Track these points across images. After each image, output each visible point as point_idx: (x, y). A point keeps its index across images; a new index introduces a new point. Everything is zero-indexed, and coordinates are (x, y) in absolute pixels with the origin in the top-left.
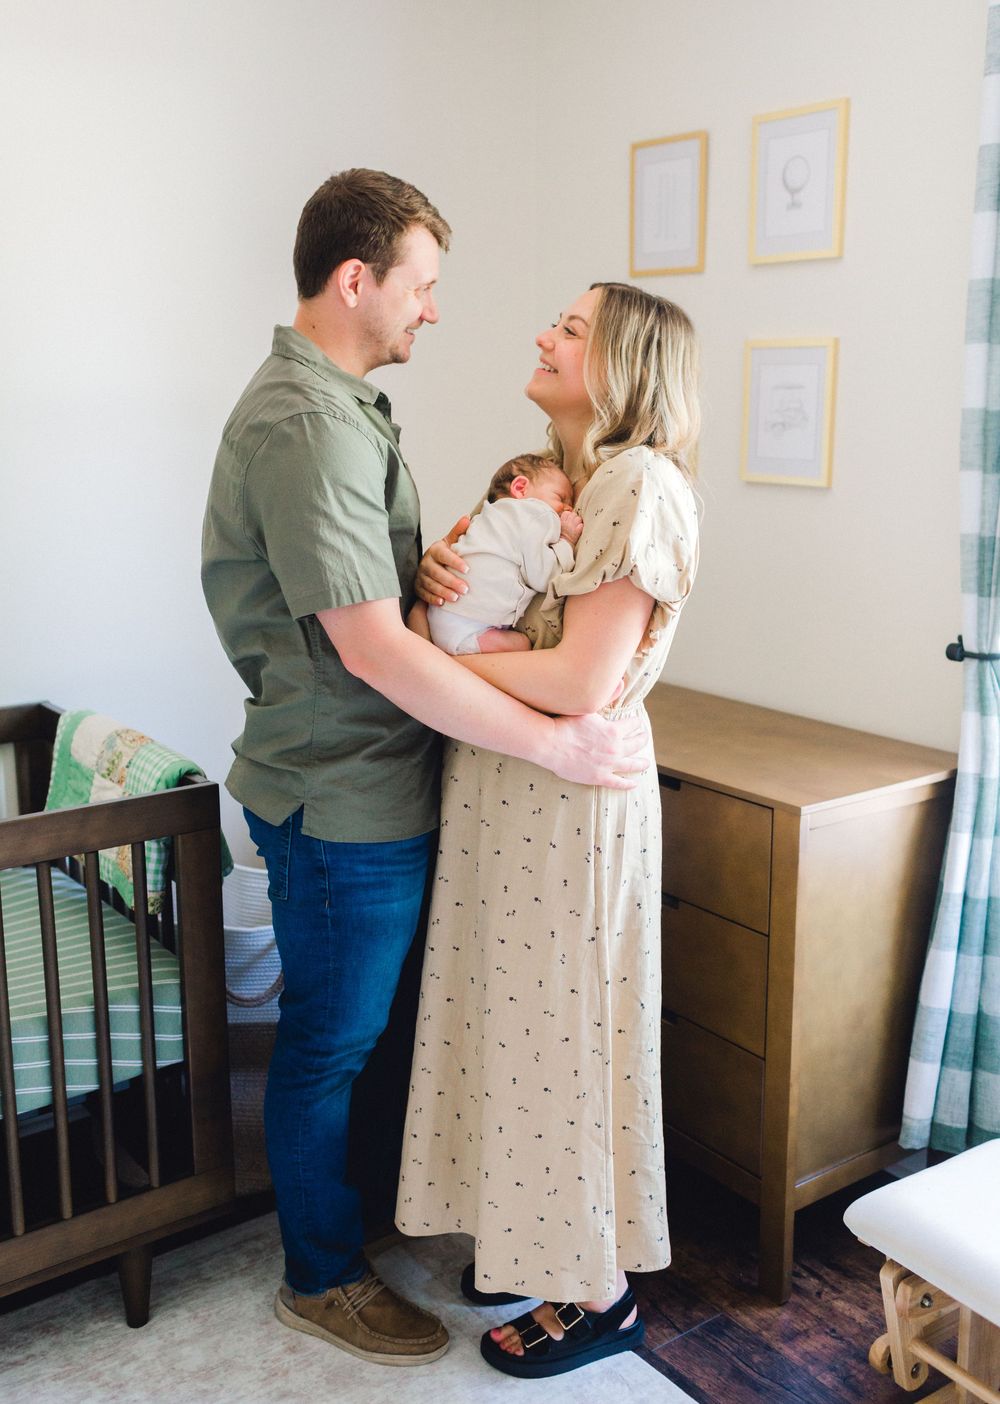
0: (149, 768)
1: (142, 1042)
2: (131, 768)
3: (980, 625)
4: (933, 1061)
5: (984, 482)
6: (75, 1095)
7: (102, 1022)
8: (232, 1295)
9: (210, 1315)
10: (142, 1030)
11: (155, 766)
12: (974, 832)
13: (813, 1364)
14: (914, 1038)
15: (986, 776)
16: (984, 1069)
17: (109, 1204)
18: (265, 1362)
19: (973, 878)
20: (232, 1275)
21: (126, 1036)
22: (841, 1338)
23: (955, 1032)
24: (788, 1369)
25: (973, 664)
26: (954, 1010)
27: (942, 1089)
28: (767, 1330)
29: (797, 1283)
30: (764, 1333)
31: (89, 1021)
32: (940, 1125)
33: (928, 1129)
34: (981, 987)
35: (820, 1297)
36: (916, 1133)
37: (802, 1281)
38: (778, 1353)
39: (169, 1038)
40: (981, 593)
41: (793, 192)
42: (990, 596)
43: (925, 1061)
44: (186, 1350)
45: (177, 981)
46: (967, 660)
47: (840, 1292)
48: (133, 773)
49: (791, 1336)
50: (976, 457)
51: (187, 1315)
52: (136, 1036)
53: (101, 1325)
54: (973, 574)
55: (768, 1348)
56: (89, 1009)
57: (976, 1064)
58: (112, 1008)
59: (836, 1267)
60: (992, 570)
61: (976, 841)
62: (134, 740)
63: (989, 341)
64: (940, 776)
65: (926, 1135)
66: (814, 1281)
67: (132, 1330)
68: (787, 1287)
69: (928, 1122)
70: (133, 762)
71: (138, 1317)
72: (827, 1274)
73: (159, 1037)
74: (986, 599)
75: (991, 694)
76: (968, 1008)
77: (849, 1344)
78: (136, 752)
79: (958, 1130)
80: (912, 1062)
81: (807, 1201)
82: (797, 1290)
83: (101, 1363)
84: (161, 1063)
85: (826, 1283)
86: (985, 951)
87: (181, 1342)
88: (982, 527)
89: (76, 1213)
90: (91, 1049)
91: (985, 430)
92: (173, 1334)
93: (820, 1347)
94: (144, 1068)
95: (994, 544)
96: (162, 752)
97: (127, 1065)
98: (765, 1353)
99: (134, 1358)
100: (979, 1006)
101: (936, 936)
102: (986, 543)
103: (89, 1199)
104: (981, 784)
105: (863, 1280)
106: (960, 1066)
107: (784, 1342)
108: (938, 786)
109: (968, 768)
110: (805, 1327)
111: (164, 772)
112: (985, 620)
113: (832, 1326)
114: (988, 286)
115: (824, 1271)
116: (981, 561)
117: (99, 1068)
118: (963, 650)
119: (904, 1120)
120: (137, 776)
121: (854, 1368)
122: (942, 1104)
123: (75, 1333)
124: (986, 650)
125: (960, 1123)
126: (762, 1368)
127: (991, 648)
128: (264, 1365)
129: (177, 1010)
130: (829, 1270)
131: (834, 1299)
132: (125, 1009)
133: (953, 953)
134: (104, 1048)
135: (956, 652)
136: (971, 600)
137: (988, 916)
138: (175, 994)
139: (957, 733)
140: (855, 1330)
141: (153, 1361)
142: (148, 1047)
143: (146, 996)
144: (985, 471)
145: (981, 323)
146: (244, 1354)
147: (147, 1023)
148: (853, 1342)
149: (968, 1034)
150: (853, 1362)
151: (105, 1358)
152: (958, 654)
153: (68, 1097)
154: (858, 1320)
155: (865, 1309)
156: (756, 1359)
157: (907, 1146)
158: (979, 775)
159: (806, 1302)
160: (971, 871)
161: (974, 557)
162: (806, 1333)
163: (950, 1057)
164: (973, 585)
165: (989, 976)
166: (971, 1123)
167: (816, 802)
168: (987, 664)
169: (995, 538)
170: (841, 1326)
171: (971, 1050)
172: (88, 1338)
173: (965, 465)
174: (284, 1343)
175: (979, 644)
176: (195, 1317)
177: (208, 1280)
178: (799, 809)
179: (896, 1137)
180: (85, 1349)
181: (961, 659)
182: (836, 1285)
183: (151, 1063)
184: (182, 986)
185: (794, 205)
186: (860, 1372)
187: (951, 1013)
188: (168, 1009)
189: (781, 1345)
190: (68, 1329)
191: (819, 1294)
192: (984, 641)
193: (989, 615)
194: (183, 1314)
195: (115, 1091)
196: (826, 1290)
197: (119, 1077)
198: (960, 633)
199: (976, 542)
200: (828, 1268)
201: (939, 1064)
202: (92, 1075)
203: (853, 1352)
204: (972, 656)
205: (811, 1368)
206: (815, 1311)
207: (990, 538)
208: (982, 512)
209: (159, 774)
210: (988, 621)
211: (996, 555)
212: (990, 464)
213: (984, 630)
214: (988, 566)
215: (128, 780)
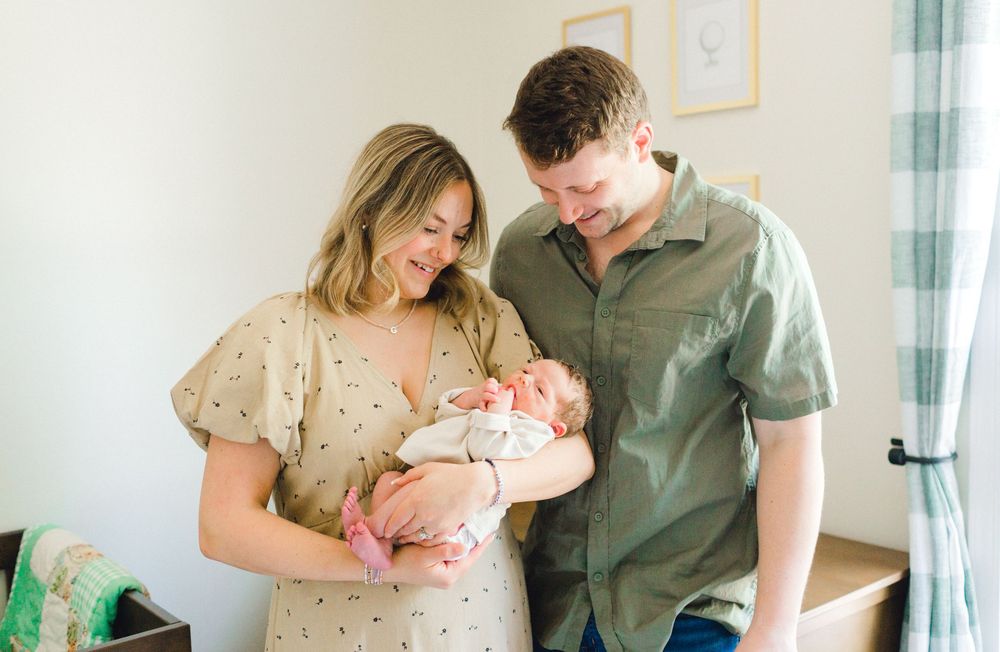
2: (76, 585)
3: (920, 431)
5: (918, 298)
12: (931, 631)
15: (939, 575)
25: (915, 468)
40: (920, 399)
41: (710, 51)
42: (929, 403)
46: (909, 465)
50: (908, 274)
54: (912, 383)
60: (930, 379)
61: (933, 639)
62: (80, 557)
63: (915, 169)
64: (894, 578)
70: (78, 578)
74: (925, 407)
75: (936, 496)
78: (82, 568)
88: (918, 339)
91: (916, 251)
95: (931, 355)
102: (923, 354)
104: (934, 585)
108: (893, 587)
109: (920, 568)
111: (111, 582)
112: (925, 426)
114: (910, 119)
116: (919, 371)
118: (904, 454)
124: (927, 455)
127: (932, 452)
135: (898, 456)
136: (910, 408)
139: (906, 535)
144: (918, 287)
145: (907, 152)
152: (900, 458)
158: (932, 575)
161: (911, 368)
164: (912, 394)
168: (930, 468)
169: (931, 350)
173: (897, 283)
175: (921, 449)
181: (903, 463)
185: (712, 63)
192: (925, 445)
193: (928, 421)
198: (897, 436)
199: (913, 354)
204: (914, 460)
207: (927, 350)
208: (918, 326)
209: (98, 593)
210: (928, 427)
211: (934, 365)
212: (922, 281)
213: (925, 436)
214: (925, 375)
215: (73, 597)
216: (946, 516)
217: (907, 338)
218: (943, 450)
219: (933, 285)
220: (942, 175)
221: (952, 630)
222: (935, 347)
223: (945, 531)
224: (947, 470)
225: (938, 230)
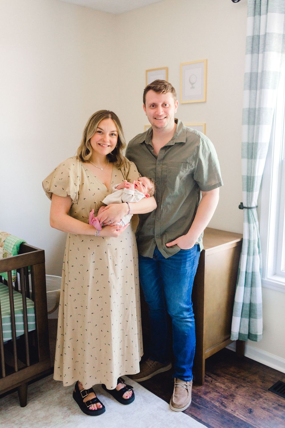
0: (11, 242)
1: (24, 325)
2: (5, 243)
3: (247, 200)
4: (239, 317)
5: (248, 162)
6: (6, 341)
7: (13, 320)
8: (50, 395)
9: (45, 402)
10: (24, 321)
11: (12, 242)
12: (248, 254)
13: (213, 400)
14: (234, 310)
15: (250, 239)
16: (252, 318)
17: (16, 372)
18: (62, 413)
19: (248, 267)
20: (49, 390)
21: (19, 323)
22: (219, 393)
23: (244, 308)
24: (206, 402)
25: (246, 210)
26: (244, 302)
27: (241, 324)
28: (199, 392)
29: (206, 379)
30: (199, 393)
31: (9, 320)
32: (241, 334)
33: (238, 335)
34: (251, 296)
35: (212, 382)
36: (235, 336)
37: (207, 378)
38: (203, 398)
39: (32, 323)
40: (248, 191)
43: (237, 316)
44: (39, 412)
45: (33, 307)
46: (244, 209)
47: (217, 380)
48: (6, 244)
49: (206, 393)
50: (245, 154)
51: (38, 402)
52: (22, 323)
53: (13, 407)
54: (245, 186)
55: (200, 397)
56: (9, 316)
57: (250, 316)
58: (16, 315)
59: (215, 374)
61: (249, 257)
62: (5, 235)
63: (249, 124)
64: (239, 240)
65: (238, 336)
66: (210, 378)
67: (22, 408)
68: (203, 380)
69: (238, 333)
70: (6, 241)
71: (23, 404)
72: (213, 376)
73: (29, 323)
74: (249, 193)
75: (251, 218)
76: (248, 302)
77: (222, 394)
78: (7, 238)
79: (246, 334)
80: (233, 317)
81: (208, 356)
82: (206, 381)
83: (14, 418)
84: (29, 331)
85: (213, 378)
86: (252, 286)
87: (38, 410)
88: (248, 173)
89: (7, 375)
90: (10, 328)
91: (248, 148)
92: (35, 408)
93: (214, 395)
94: (25, 332)
95: (251, 178)
96: (14, 237)
97: (20, 332)
98: (200, 398)
99: (24, 416)
100: (250, 301)
101: (239, 283)
102: (249, 178)
103: (10, 371)
104: (249, 242)
105: (223, 377)
106: (246, 317)
107: (204, 395)
108: (238, 243)
109: (246, 237)
110: (209, 391)
111: (15, 243)
112: (249, 198)
113: (216, 390)
114: (248, 110)
115: (212, 375)
117: (12, 333)
118: (243, 206)
119: (232, 333)
120: (7, 245)
121: (224, 400)
122: (241, 328)
123: (5, 410)
124: (249, 206)
125: (246, 332)
126: (200, 403)
127: (250, 205)
128: (63, 414)
129: (33, 315)
130: (213, 375)
131: (216, 382)
132: (19, 315)
133: (244, 287)
134: (13, 327)
135: (241, 207)
136: (245, 193)
137: (252, 277)
138: (33, 311)
139: (242, 229)
140: (223, 390)
141: (30, 416)
142: (26, 326)
143: (25, 311)
144: (248, 158)
145: (246, 119)
146: (56, 411)
147: (25, 319)
148: (222, 393)
149: (247, 309)
150: (223, 399)
151: (16, 417)
152: (242, 208)
153: (4, 341)
154: (223, 387)
155: (224, 384)
156: (198, 400)
157: (233, 340)
159: (208, 384)
160: (247, 265)
161: (245, 181)
162: (210, 392)
163: (243, 315)
164: (246, 189)
165: (253, 293)
166: (249, 333)
167: (208, 248)
168: (250, 210)
169: (251, 176)
170: (219, 389)
171: (248, 313)
172: (10, 411)
173: (243, 157)
174: (67, 407)
175: (247, 205)
176: (40, 402)
177: (42, 392)
178: (205, 250)
179: (230, 337)
180: (9, 414)
181: (242, 209)
182: (216, 379)
183: (27, 330)
184: (35, 308)
186: (225, 401)
187: (243, 303)
188: (31, 315)
189: (204, 396)
190: (4, 409)
191: (212, 381)
192: (249, 204)
193: (250, 197)
194: (37, 402)
195: (17, 339)
196: (213, 380)
197: (18, 335)
198: (242, 202)
199: (246, 177)
200: (213, 374)
201: (240, 318)
202: (10, 335)
203: (223, 396)
204: (245, 208)
205: (212, 401)
206: (211, 386)
207: (250, 176)
208: (248, 170)
209: (14, 244)
210: (250, 198)
211: (252, 181)
212: (249, 157)
213: (249, 201)
214: (249, 184)
215: (4, 246)
216: (253, 223)
217: (245, 173)
218: (254, 204)
219: (252, 158)
220: (256, 126)
221: (254, 254)
222: (252, 176)
223: (253, 227)
224: (255, 211)
225: (254, 142)
